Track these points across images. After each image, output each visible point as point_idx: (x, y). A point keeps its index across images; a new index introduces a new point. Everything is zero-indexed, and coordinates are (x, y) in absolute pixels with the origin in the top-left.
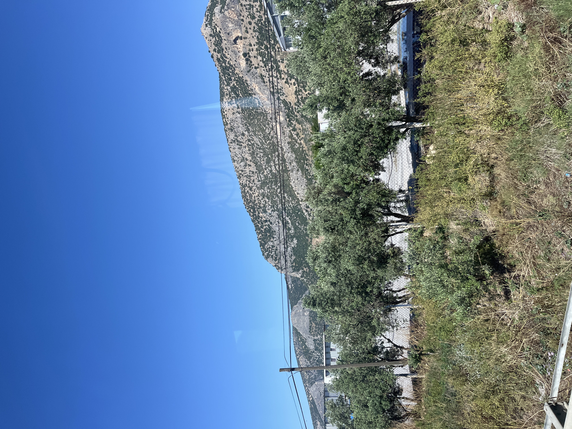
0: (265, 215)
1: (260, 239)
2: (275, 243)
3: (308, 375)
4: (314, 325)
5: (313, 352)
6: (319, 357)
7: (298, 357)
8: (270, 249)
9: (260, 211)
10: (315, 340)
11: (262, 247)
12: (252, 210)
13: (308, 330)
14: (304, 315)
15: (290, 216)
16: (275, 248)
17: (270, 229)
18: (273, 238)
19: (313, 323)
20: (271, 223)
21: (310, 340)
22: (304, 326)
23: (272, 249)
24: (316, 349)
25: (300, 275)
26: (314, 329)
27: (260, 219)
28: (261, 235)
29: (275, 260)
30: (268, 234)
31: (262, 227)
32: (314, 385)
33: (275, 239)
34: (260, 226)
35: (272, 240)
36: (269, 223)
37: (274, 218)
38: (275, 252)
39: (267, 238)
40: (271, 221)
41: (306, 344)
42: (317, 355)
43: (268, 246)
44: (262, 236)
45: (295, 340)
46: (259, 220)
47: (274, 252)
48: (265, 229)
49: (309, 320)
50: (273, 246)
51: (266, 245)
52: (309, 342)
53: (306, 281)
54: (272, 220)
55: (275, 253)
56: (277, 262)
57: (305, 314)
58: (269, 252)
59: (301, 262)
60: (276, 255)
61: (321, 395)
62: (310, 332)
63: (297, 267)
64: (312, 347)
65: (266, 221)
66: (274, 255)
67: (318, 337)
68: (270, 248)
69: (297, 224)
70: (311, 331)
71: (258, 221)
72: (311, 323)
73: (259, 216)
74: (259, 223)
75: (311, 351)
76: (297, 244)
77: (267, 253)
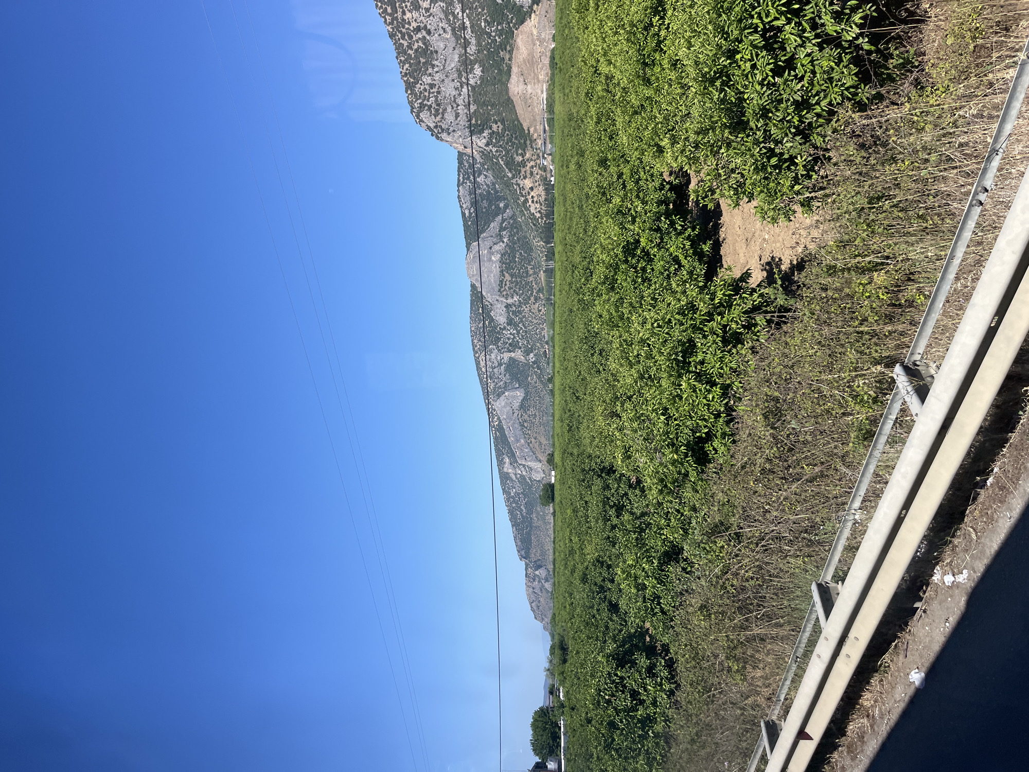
0: (415, 14)
1: (406, 74)
2: (437, 77)
3: (494, 382)
4: (508, 277)
5: (505, 328)
6: (515, 337)
7: (477, 355)
8: (427, 94)
9: (406, 6)
10: (508, 306)
11: (409, 92)
12: (389, 10)
13: (497, 288)
14: (490, 260)
15: (470, 9)
16: (435, 90)
17: (427, 47)
18: (433, 66)
19: (507, 275)
20: (429, 32)
21: (499, 306)
22: (490, 281)
23: (429, 93)
24: (510, 322)
25: (484, 141)
26: (508, 285)
27: (407, 26)
28: (407, 66)
29: (435, 116)
30: (422, 60)
31: (410, 47)
32: (502, 398)
33: (436, 69)
34: (406, 44)
35: (430, 70)
36: (424, 33)
37: (436, 19)
38: (436, 97)
39: (421, 69)
40: (429, 27)
41: (492, 314)
42: (511, 334)
43: (422, 87)
44: (410, 67)
45: (473, 329)
46: (404, 30)
47: (433, 99)
48: (416, 50)
49: (498, 270)
50: (432, 86)
51: (418, 86)
52: (498, 310)
53: (497, 151)
54: (432, 23)
55: (436, 100)
56: (438, 118)
57: (493, 258)
58: (424, 100)
59: (488, 113)
60: (438, 105)
61: (513, 413)
62: (499, 290)
63: (480, 126)
64: (502, 320)
65: (418, 29)
66: (434, 105)
67: (515, 299)
68: (425, 90)
69: (483, 24)
70: (502, 289)
71: (401, 32)
72: (504, 275)
73: (403, 20)
74: (403, 38)
75: (500, 328)
76: (481, 77)
77: (419, 101)
